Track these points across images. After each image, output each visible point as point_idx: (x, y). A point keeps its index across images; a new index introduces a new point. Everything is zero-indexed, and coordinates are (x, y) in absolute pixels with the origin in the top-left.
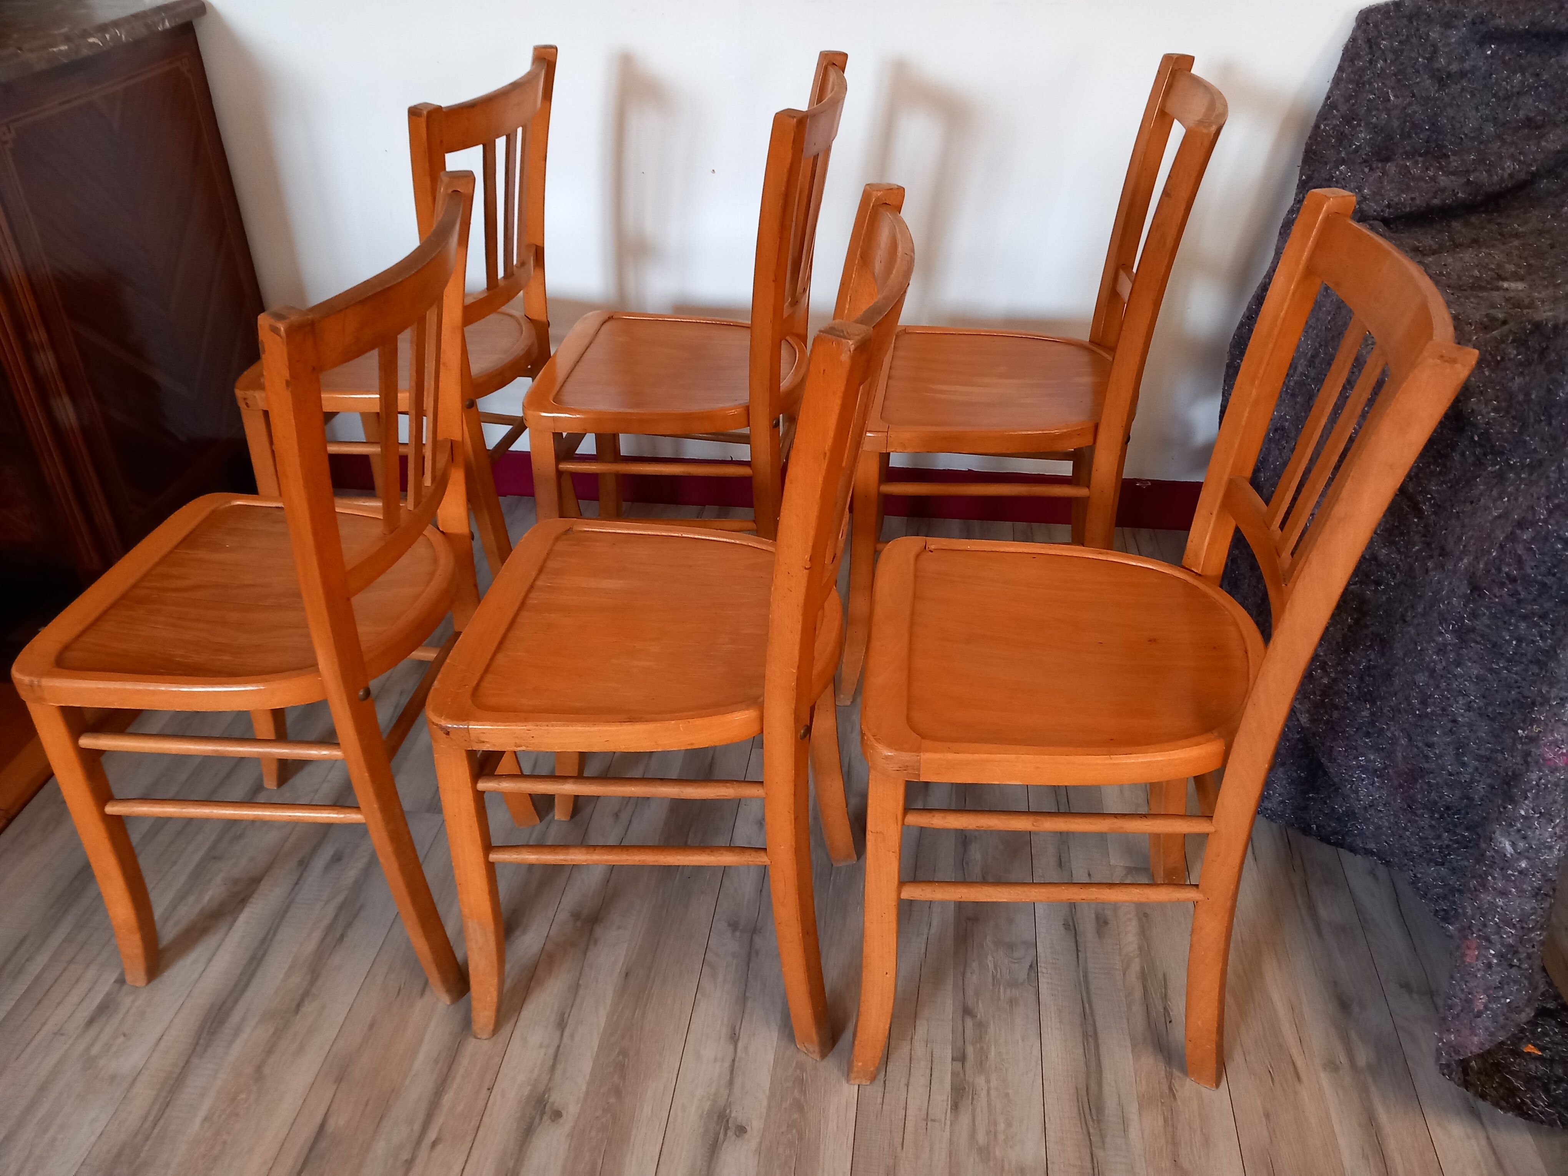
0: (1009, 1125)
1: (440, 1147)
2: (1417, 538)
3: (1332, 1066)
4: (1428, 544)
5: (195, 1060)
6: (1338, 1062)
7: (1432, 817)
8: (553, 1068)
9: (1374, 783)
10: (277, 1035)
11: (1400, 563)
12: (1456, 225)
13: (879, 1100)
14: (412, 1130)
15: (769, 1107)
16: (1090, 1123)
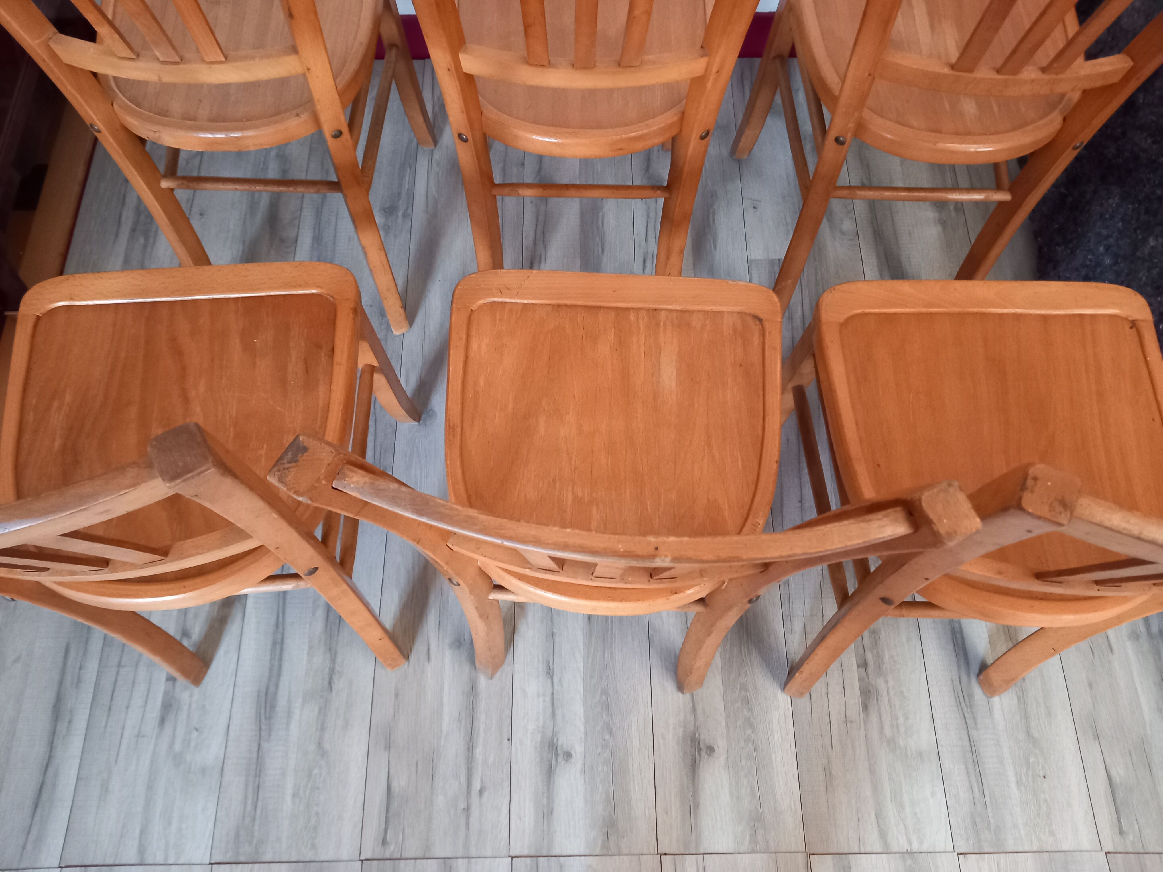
0: (907, 718)
1: (486, 794)
5: (265, 745)
6: (1139, 632)
8: (554, 714)
10: (323, 711)
13: (809, 710)
14: (460, 783)
15: (727, 727)
16: (965, 709)
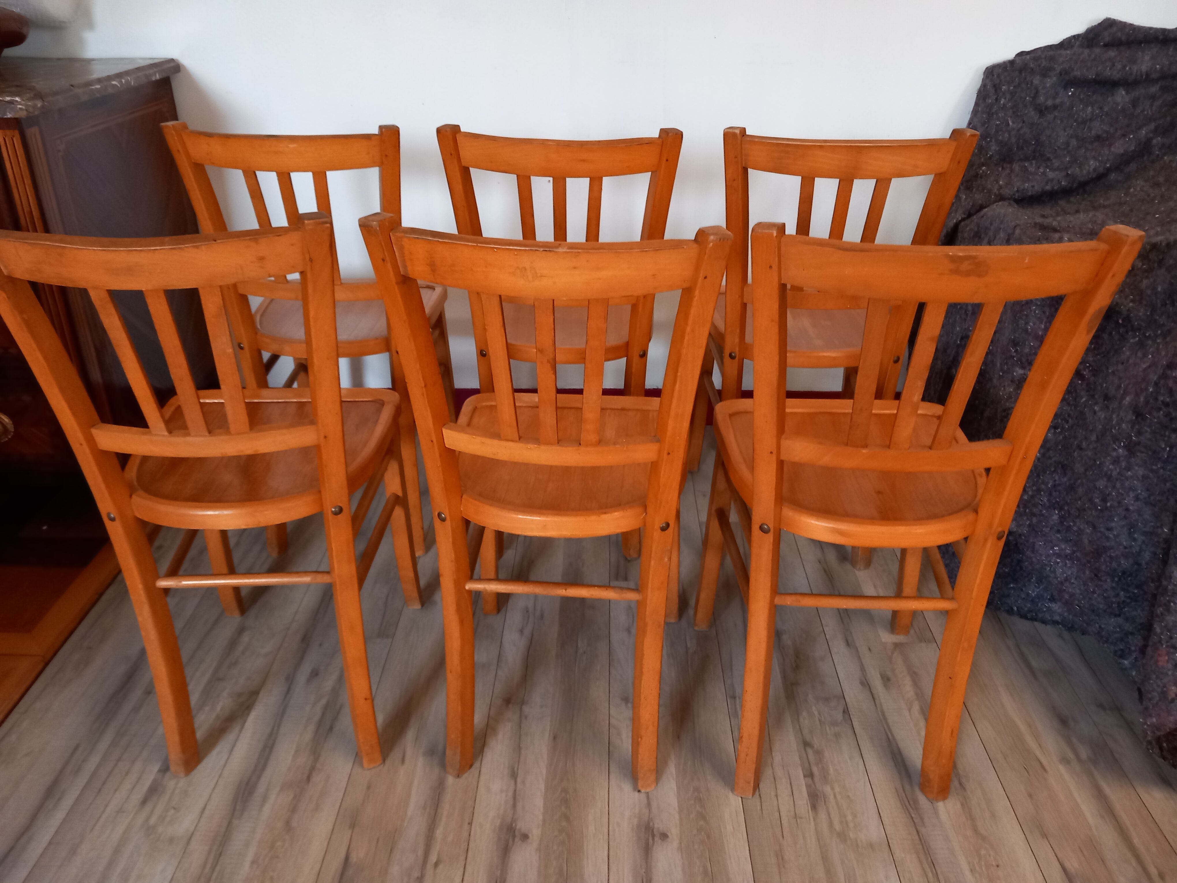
0: (855, 816)
1: (441, 866)
2: (1083, 393)
3: (1064, 760)
4: (1093, 396)
5: (235, 822)
6: (1068, 758)
7: (1112, 581)
8: (514, 806)
9: (1066, 563)
10: (297, 799)
11: (1071, 412)
12: (1062, 203)
13: (759, 808)
14: (417, 856)
15: (681, 819)
16: (911, 810)
